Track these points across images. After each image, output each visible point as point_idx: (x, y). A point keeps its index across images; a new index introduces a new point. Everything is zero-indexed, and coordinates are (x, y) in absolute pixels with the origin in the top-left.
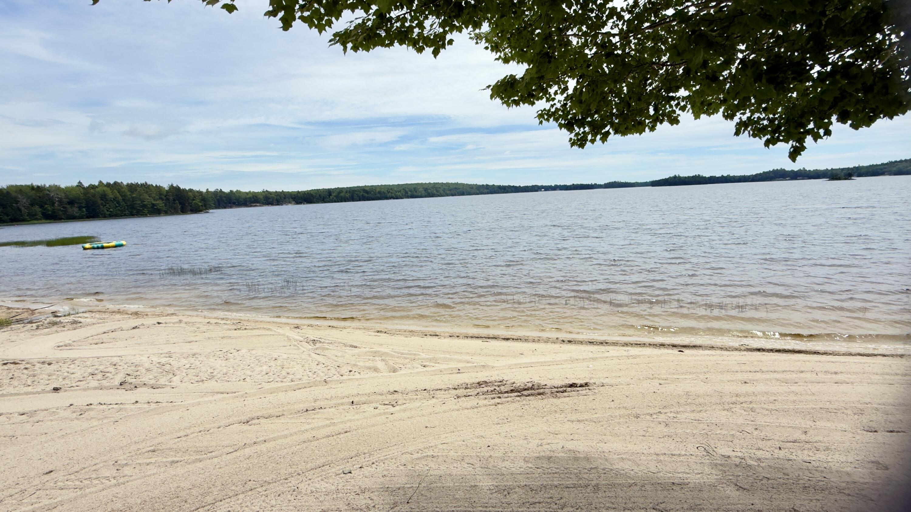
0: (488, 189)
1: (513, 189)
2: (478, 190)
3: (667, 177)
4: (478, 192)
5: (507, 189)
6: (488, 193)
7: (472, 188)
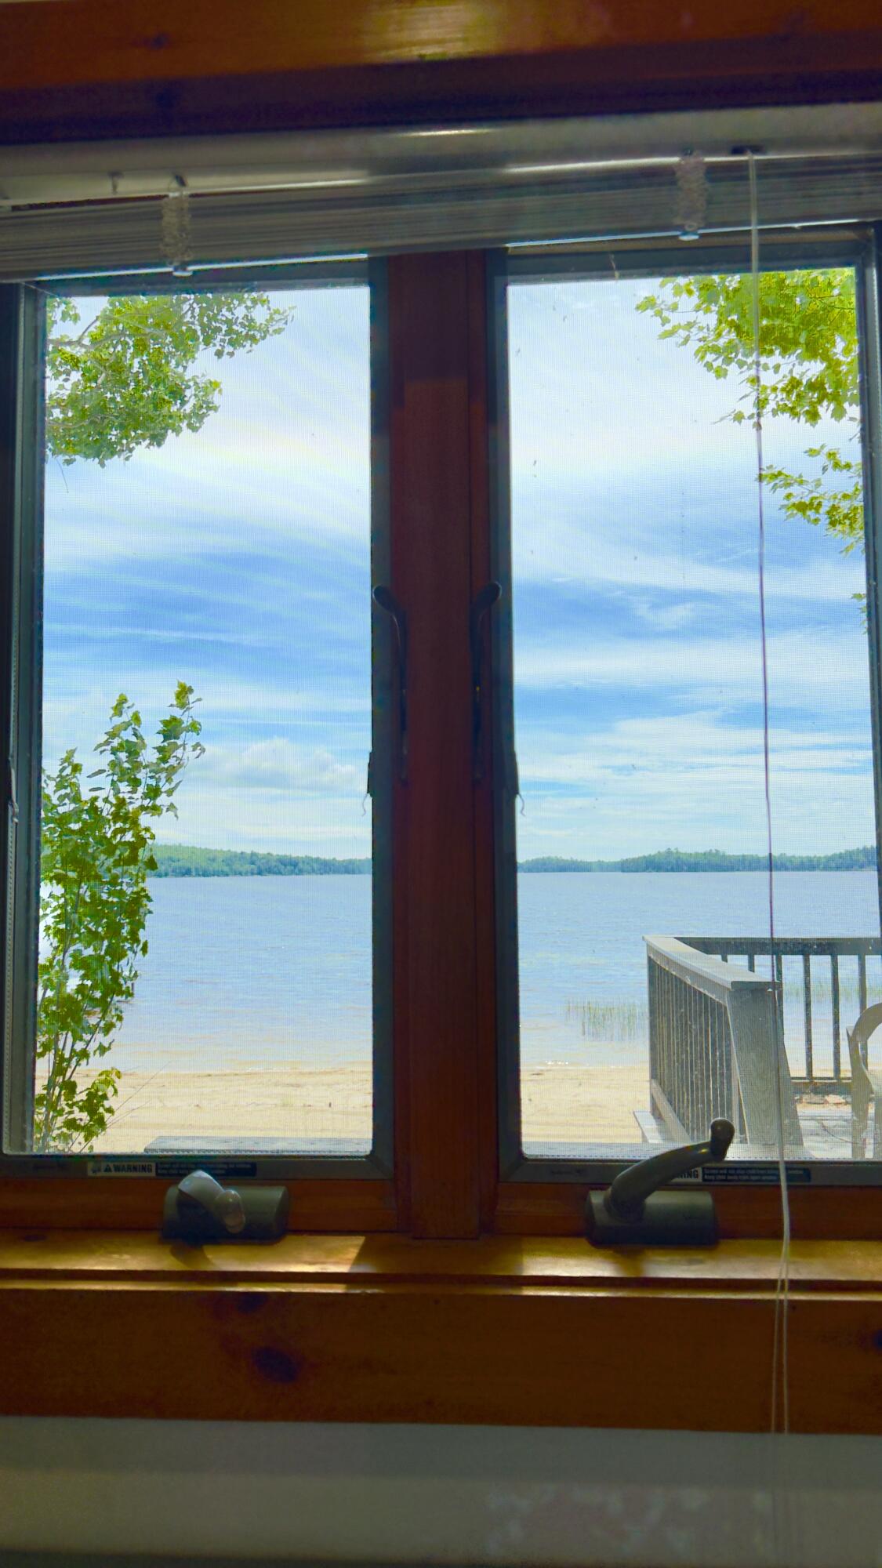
0: (253, 863)
1: (316, 866)
2: (228, 865)
3: (652, 854)
4: (226, 869)
5: (301, 865)
6: (252, 874)
7: (214, 860)
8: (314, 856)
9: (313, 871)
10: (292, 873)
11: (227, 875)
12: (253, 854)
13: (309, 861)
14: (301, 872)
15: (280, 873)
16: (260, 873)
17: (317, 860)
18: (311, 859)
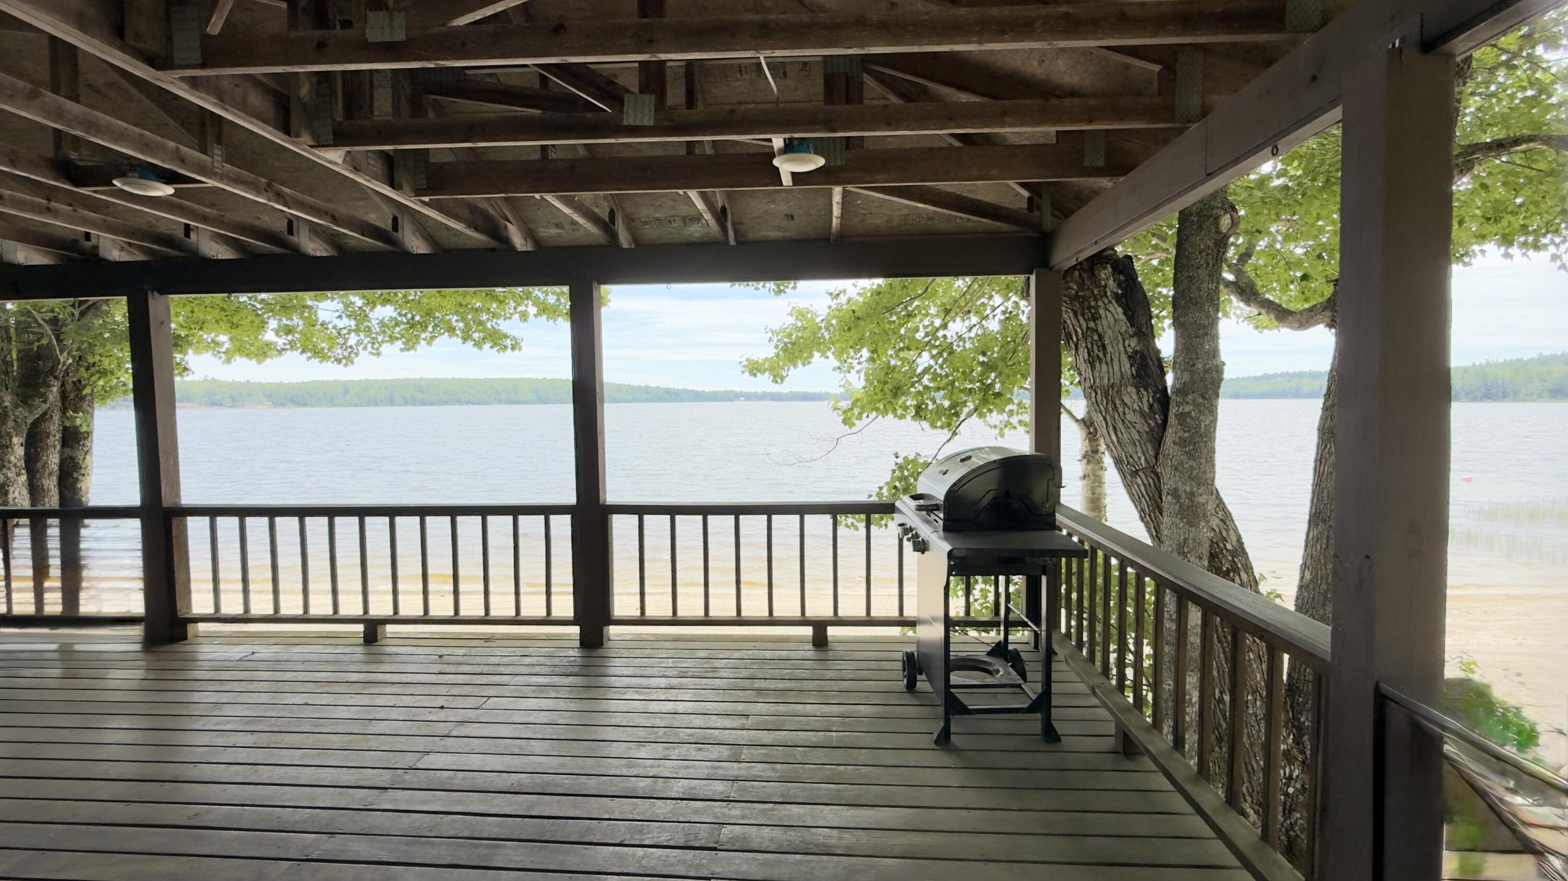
0: (647, 393)
1: (691, 396)
5: (681, 395)
8: (690, 388)
9: (689, 400)
10: (675, 401)
11: (630, 402)
12: (647, 387)
13: (686, 391)
14: (681, 400)
15: (666, 401)
16: (653, 400)
17: (692, 391)
18: (687, 390)
